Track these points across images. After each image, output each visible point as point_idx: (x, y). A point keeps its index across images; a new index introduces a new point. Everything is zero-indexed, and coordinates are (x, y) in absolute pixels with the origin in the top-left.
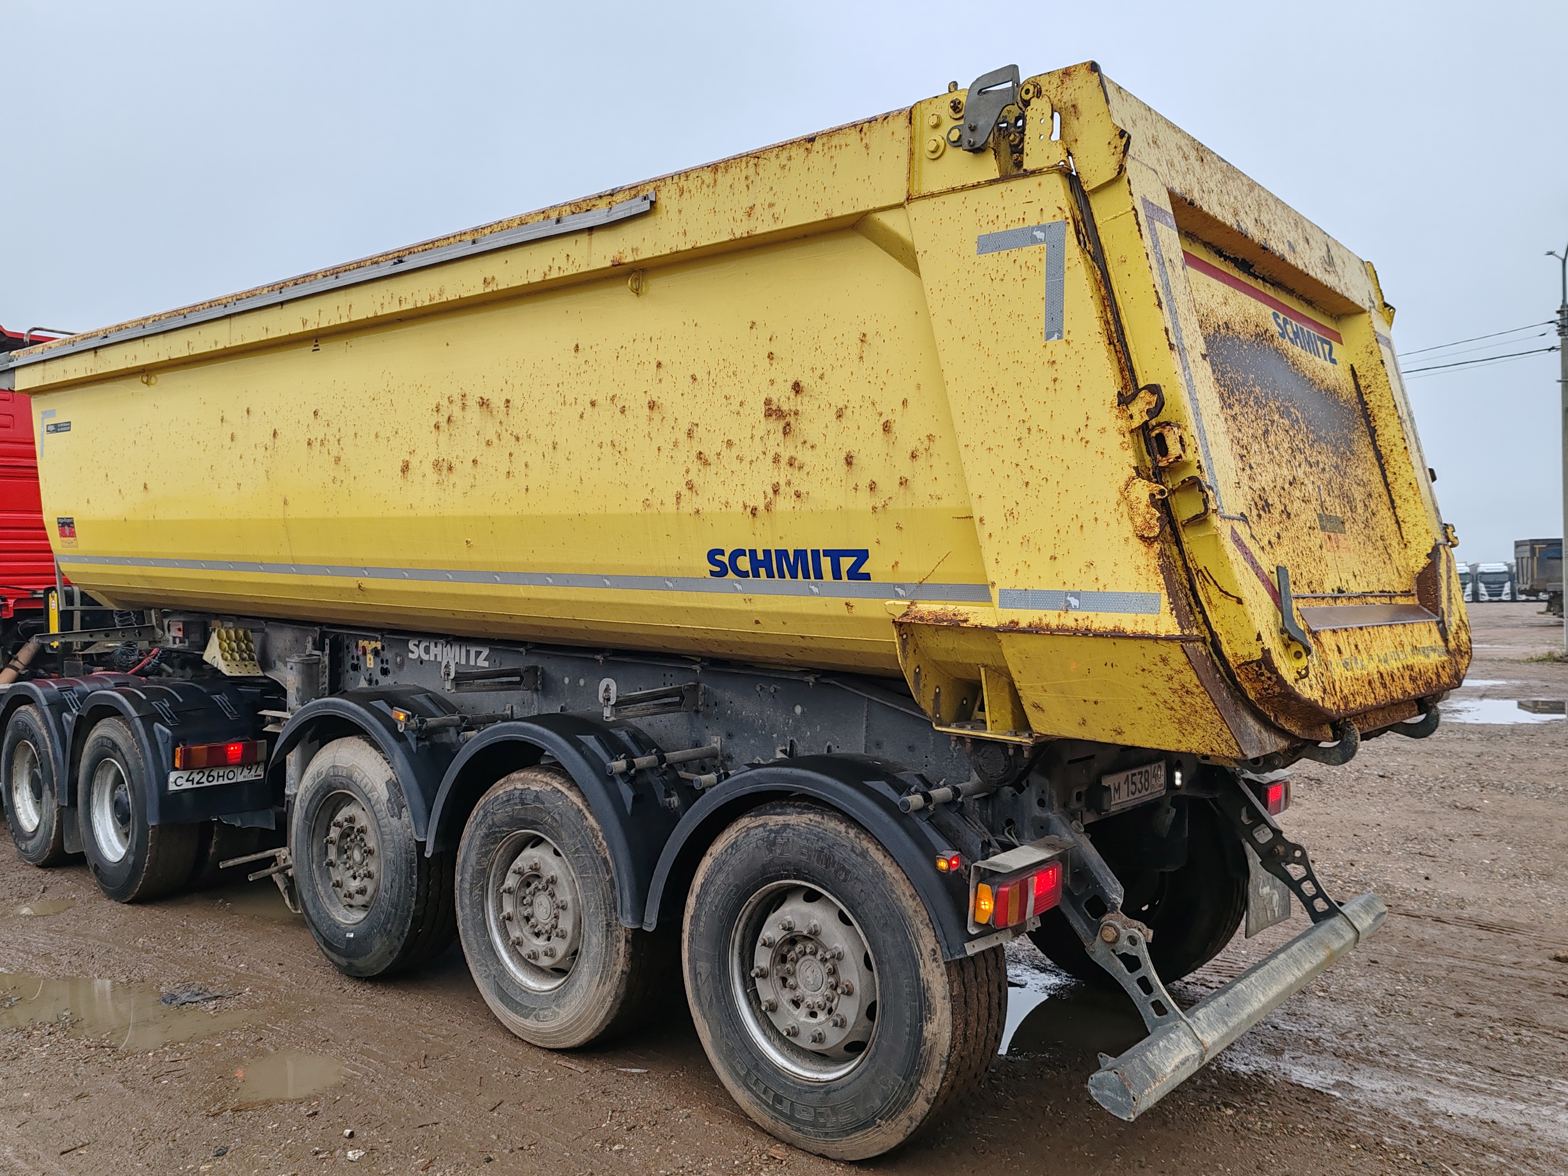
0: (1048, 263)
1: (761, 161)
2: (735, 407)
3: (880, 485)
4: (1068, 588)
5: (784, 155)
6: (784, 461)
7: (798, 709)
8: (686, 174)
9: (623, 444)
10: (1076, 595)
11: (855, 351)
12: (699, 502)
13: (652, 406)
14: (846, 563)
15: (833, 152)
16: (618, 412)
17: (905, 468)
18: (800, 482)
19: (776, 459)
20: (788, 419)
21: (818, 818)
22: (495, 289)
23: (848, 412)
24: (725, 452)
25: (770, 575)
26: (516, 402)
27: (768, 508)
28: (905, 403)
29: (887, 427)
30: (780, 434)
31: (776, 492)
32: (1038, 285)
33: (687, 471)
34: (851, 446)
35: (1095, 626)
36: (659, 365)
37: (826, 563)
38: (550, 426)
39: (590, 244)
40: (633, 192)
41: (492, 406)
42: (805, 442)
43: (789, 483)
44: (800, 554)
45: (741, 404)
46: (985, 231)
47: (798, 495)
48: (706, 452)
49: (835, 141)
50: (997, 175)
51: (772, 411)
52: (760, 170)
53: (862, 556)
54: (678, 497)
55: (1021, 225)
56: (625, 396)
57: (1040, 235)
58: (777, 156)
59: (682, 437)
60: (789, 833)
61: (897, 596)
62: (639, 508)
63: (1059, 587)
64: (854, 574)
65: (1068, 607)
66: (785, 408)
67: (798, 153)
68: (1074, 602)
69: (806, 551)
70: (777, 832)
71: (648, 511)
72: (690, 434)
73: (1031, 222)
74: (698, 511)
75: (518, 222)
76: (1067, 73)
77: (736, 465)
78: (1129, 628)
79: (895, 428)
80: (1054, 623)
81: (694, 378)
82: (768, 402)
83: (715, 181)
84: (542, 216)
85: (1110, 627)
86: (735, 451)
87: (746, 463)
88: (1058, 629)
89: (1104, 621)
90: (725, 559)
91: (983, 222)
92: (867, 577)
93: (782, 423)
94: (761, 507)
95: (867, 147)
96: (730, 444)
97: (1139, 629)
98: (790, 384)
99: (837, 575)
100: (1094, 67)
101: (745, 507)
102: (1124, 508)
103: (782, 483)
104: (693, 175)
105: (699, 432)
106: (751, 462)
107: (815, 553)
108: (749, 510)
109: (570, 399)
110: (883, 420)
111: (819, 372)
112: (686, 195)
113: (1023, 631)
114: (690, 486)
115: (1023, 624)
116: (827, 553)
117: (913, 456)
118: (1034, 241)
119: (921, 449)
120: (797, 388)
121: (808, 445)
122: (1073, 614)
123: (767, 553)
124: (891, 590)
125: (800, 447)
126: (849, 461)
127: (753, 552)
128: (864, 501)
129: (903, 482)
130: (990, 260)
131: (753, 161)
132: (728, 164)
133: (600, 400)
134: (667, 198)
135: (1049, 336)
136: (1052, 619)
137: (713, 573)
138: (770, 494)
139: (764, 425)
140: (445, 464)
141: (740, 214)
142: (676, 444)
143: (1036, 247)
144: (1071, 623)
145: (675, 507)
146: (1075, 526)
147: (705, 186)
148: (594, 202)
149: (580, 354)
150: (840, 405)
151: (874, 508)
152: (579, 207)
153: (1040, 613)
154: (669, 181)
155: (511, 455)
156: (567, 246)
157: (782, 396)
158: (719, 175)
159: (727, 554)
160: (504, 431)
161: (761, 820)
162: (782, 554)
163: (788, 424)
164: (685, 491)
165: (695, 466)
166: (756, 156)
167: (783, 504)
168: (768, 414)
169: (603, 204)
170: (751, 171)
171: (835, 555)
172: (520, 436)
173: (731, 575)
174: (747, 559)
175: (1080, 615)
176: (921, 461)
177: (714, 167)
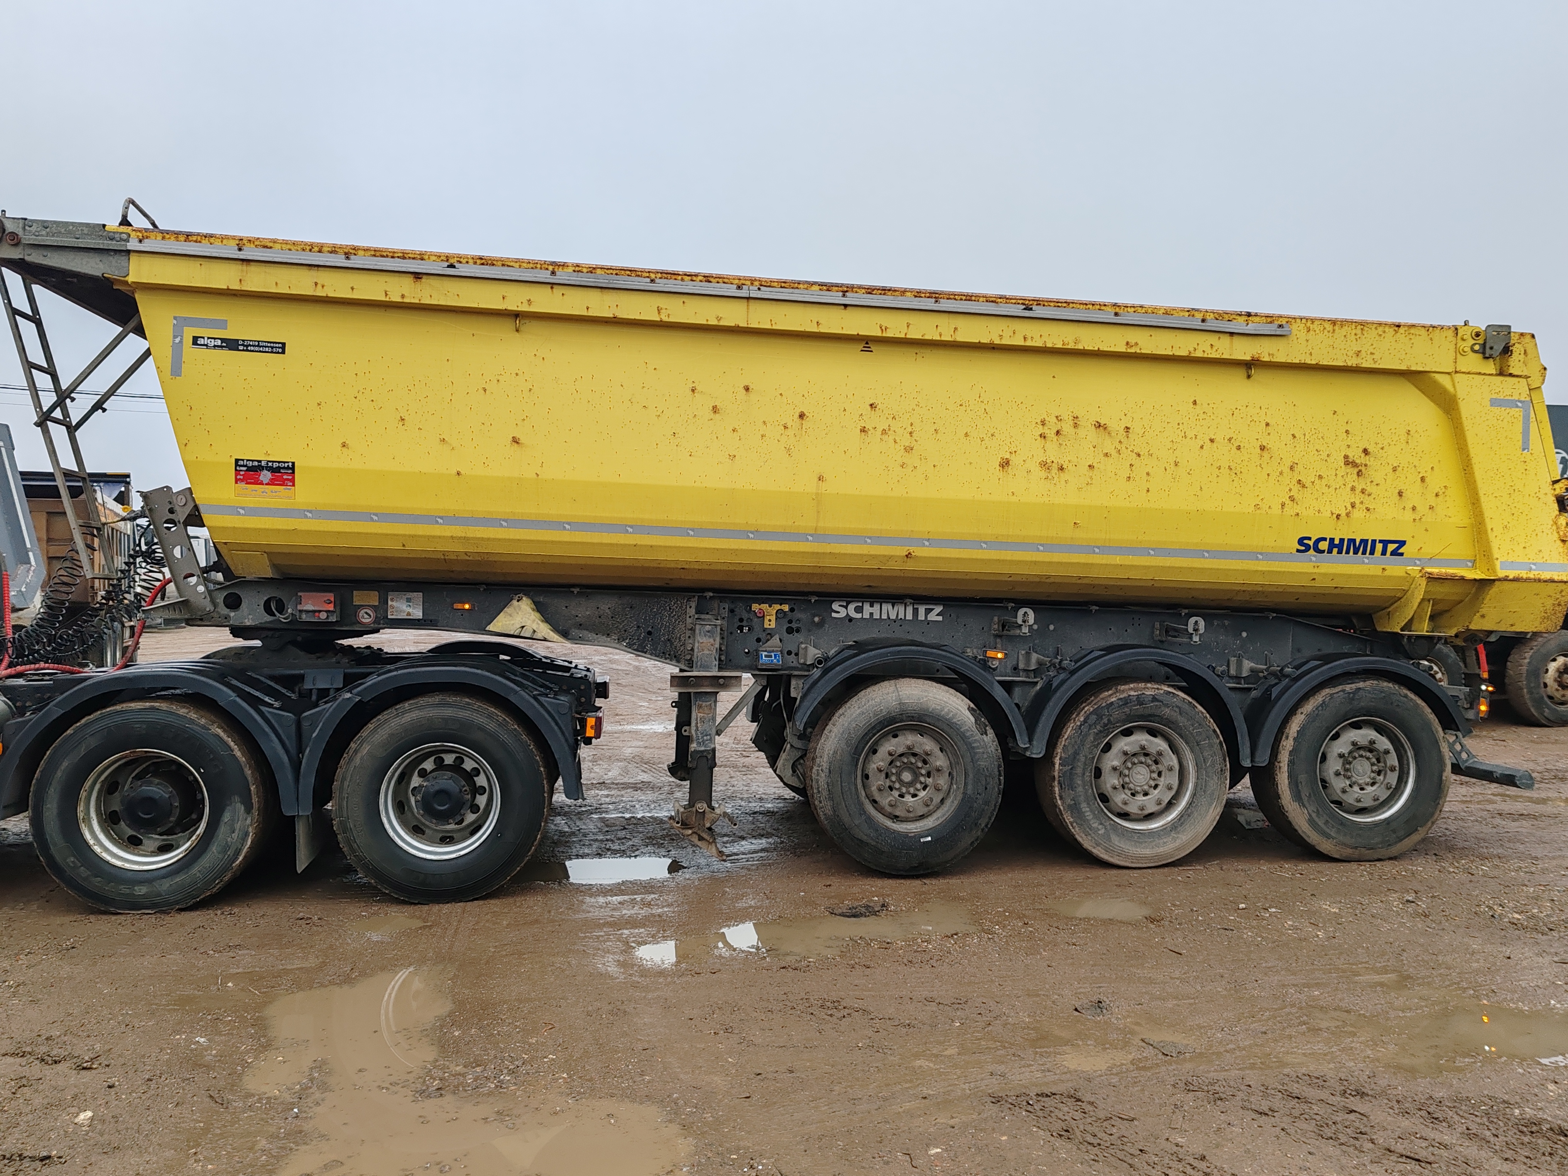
0: (1524, 417)
1: (1365, 328)
2: (1324, 456)
3: (1418, 508)
4: (1531, 561)
5: (1380, 329)
6: (1358, 491)
7: (1244, 634)
8: (1313, 320)
9: (1238, 469)
10: (1534, 564)
11: (1404, 438)
12: (1297, 509)
13: (1262, 448)
14: (1391, 547)
15: (1411, 336)
16: (1234, 448)
17: (1432, 501)
18: (1369, 502)
19: (1353, 489)
20: (1360, 468)
21: (1375, 682)
22: (1138, 351)
23: (1400, 469)
24: (1317, 481)
25: (1340, 552)
26: (1136, 428)
27: (1348, 515)
28: (1432, 468)
29: (1423, 479)
30: (1355, 476)
31: (1353, 507)
32: (1519, 427)
33: (1290, 490)
34: (1402, 487)
35: (1542, 577)
36: (1267, 425)
37: (1379, 547)
38: (1171, 451)
39: (1232, 343)
40: (1269, 320)
41: (1109, 429)
42: (1372, 482)
43: (1362, 503)
44: (1364, 542)
45: (1328, 456)
46: (1494, 396)
47: (1368, 509)
48: (1304, 480)
49: (1412, 331)
50: (1494, 372)
51: (1348, 462)
52: (1365, 332)
53: (1402, 543)
54: (1283, 505)
55: (1510, 398)
56: (1240, 439)
57: (1520, 404)
58: (1376, 328)
59: (1286, 470)
60: (1361, 693)
61: (1415, 565)
62: (1252, 508)
63: (1527, 561)
64: (1394, 553)
65: (1530, 570)
66: (1358, 461)
67: (1390, 331)
68: (1533, 567)
69: (1367, 540)
70: (1354, 693)
71: (1258, 511)
72: (1292, 468)
73: (1516, 397)
74: (1298, 514)
75: (1163, 311)
76: (1522, 334)
77: (1325, 490)
78: (1556, 578)
79: (1427, 480)
80: (1525, 576)
81: (1294, 436)
82: (1346, 457)
83: (1334, 330)
84: (1187, 314)
85: (1548, 578)
86: (1324, 482)
87: (1332, 490)
88: (1527, 579)
89: (1546, 575)
90: (1311, 543)
91: (1493, 392)
92: (1402, 554)
93: (1356, 470)
94: (1343, 514)
95: (1431, 339)
96: (1320, 477)
97: (1560, 578)
98: (1361, 450)
99: (1384, 553)
100: (1533, 336)
101: (1332, 514)
102: (1554, 527)
103: (1357, 502)
104: (1316, 323)
105: (1299, 468)
106: (1336, 489)
107: (1374, 541)
108: (1335, 516)
109: (1190, 434)
110: (1421, 475)
111: (1380, 446)
112: (1311, 332)
113: (1510, 580)
114: (1292, 498)
115: (1511, 577)
116: (1380, 541)
117: (1437, 495)
118: (1517, 406)
119: (1441, 493)
120: (1366, 452)
121: (1375, 483)
122: (1533, 572)
123: (1342, 540)
124: (1412, 562)
125: (1369, 484)
126: (1400, 494)
127: (1332, 540)
128: (1409, 515)
129: (1431, 508)
130: (1496, 410)
131: (1359, 327)
132: (1344, 323)
133: (1218, 438)
134: (1297, 329)
135: (1524, 450)
136: (1524, 574)
137: (1298, 551)
138: (1349, 507)
139: (1343, 470)
140: (1055, 465)
141: (1350, 353)
142: (1281, 473)
143: (1517, 409)
144: (1532, 576)
145: (1280, 511)
146: (1534, 534)
147: (1326, 331)
148: (1234, 316)
149: (1197, 407)
150: (1395, 465)
151: (1414, 520)
152: (1220, 316)
153: (1519, 572)
154: (1298, 321)
155: (1131, 465)
156: (1213, 339)
157: (1355, 454)
158: (1336, 327)
159: (1313, 540)
160: (1124, 448)
161: (1340, 688)
162: (1352, 541)
163: (1360, 471)
164: (1288, 502)
165: (1296, 488)
166: (1363, 324)
167: (1357, 514)
168: (1347, 463)
169: (1241, 320)
170: (1359, 331)
171: (1385, 543)
172: (1141, 453)
173: (1312, 551)
174: (1327, 543)
175: (1536, 573)
176: (1441, 498)
177: (1334, 322)
